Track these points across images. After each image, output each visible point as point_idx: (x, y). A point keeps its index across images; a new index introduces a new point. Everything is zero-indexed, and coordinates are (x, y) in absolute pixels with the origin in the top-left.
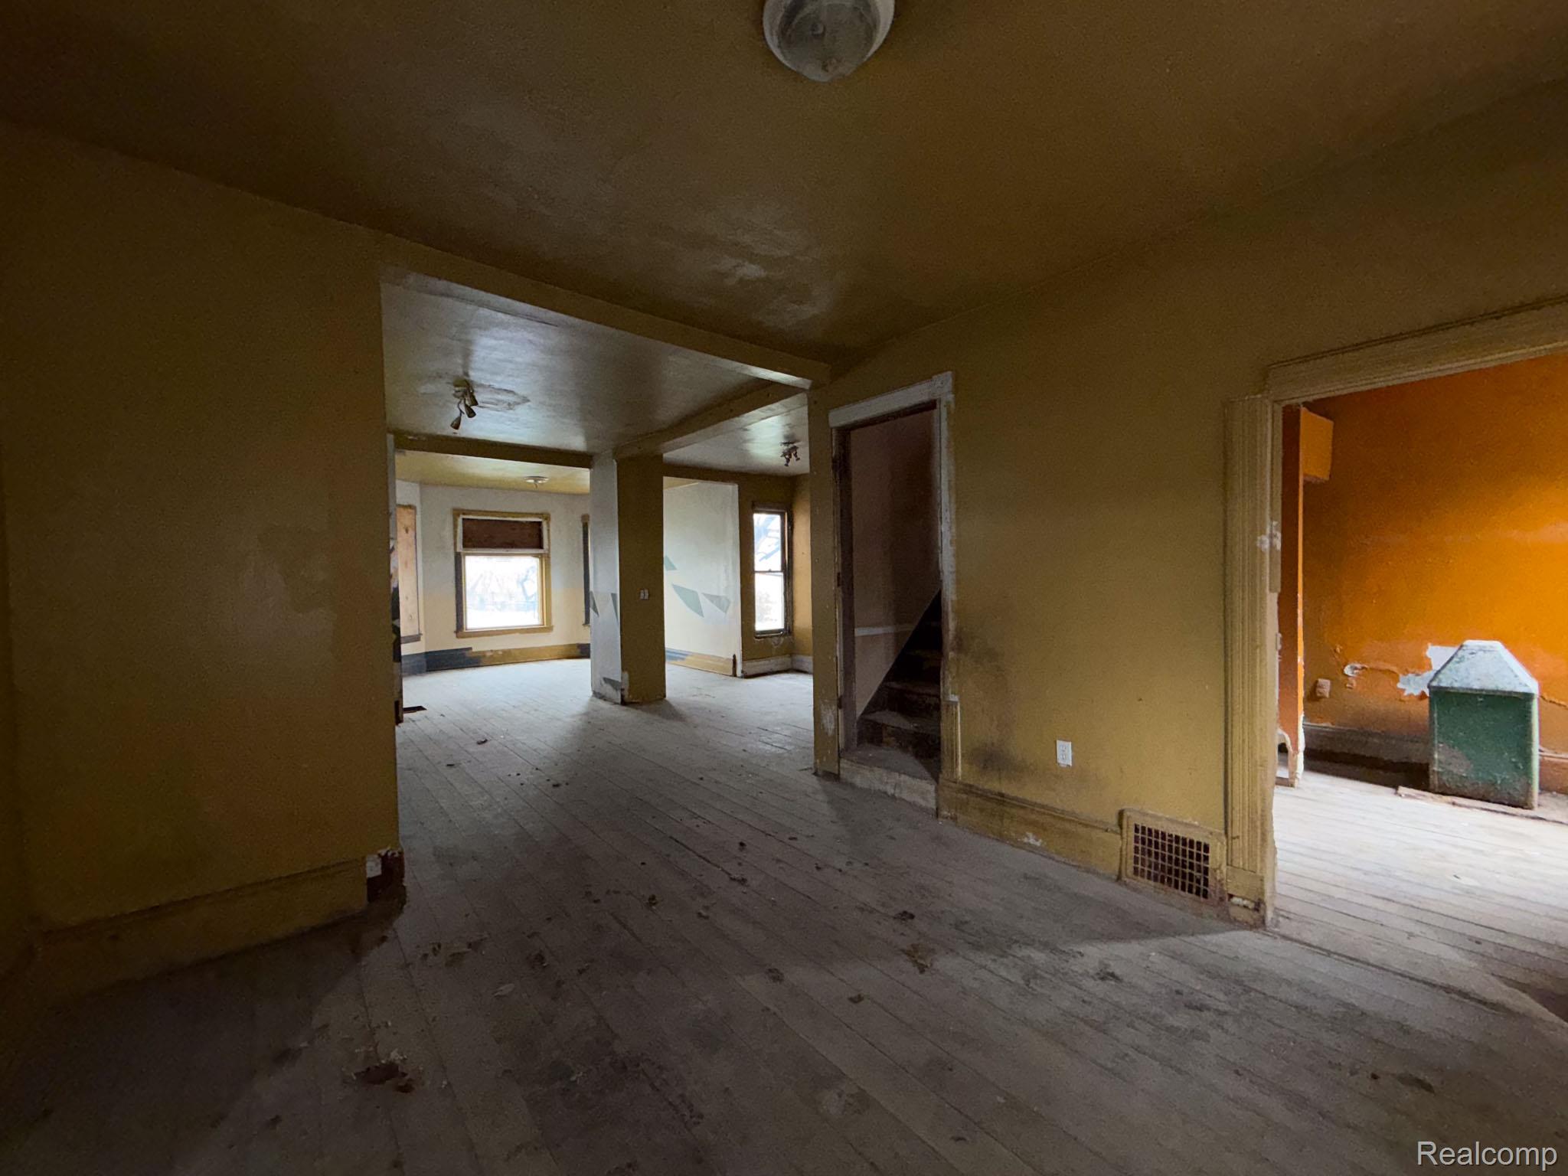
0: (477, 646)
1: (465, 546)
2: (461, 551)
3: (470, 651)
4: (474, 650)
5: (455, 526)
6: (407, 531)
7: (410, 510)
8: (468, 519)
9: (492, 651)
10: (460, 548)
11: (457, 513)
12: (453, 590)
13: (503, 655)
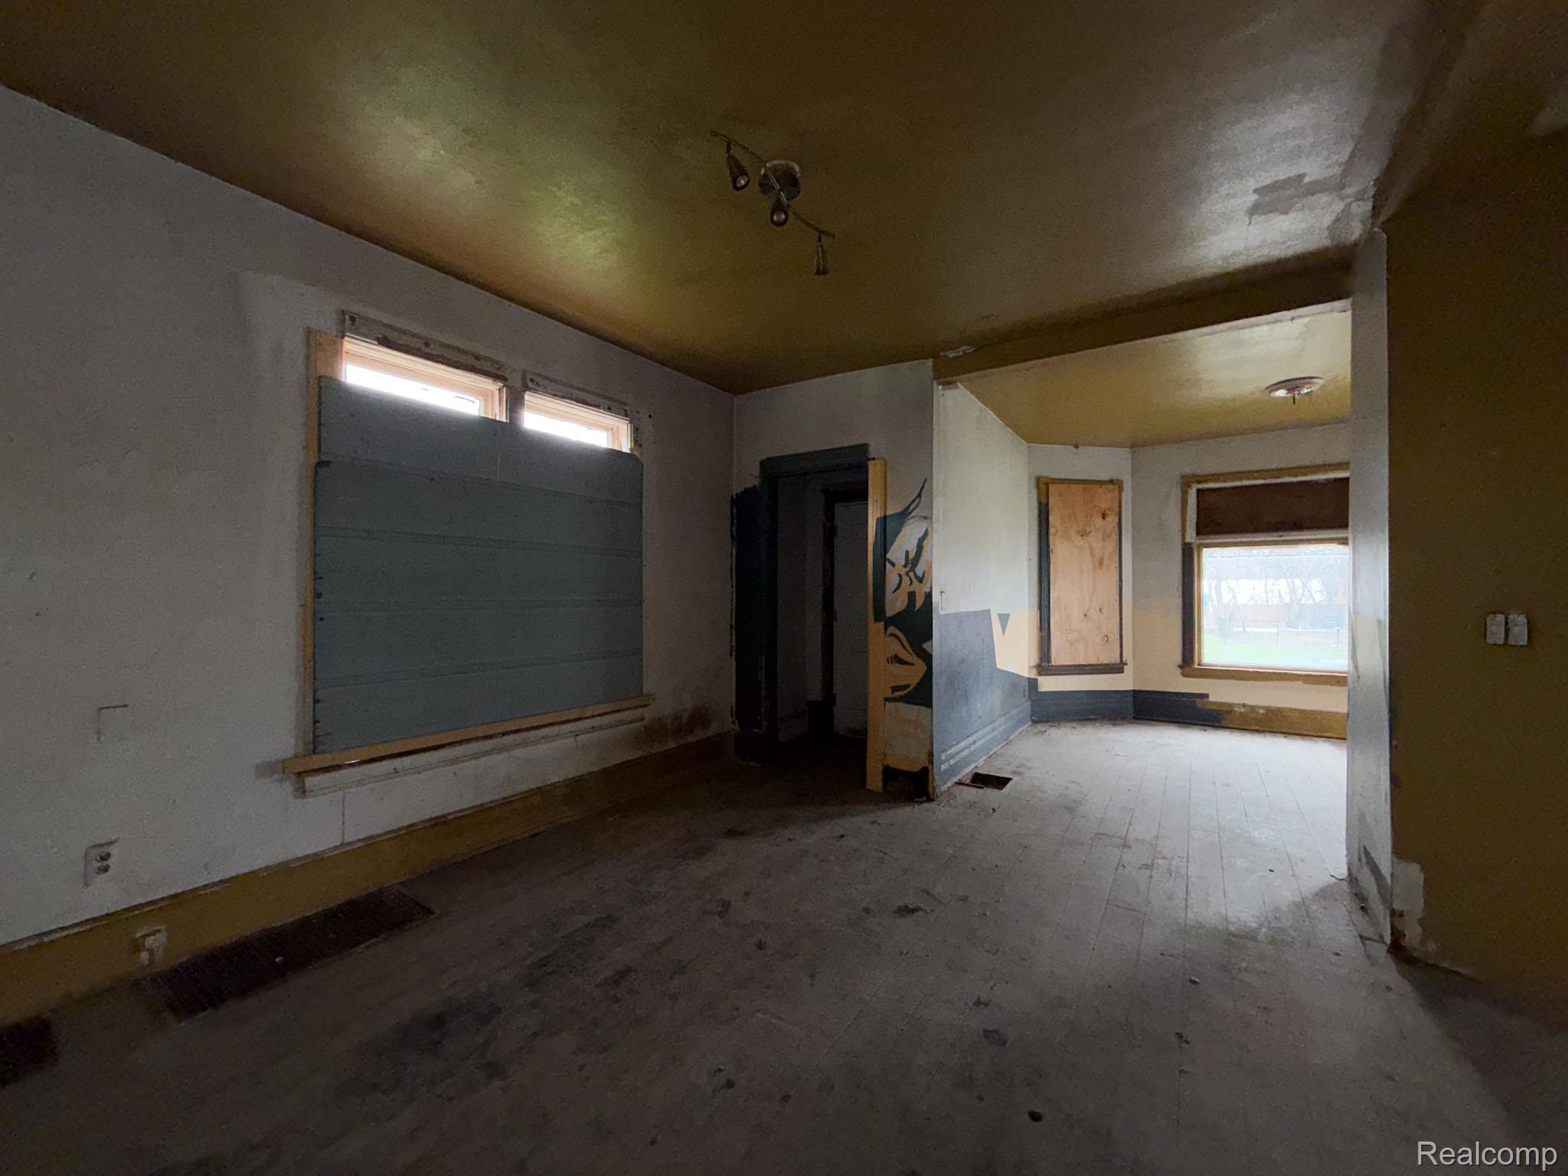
0: (1219, 693)
1: (1200, 532)
2: (1193, 540)
3: (1206, 700)
4: (1212, 699)
5: (1184, 503)
6: (1104, 516)
7: (1111, 487)
8: (1209, 490)
9: (1244, 705)
10: (1191, 536)
11: (1186, 482)
12: (1178, 601)
13: (1266, 714)
